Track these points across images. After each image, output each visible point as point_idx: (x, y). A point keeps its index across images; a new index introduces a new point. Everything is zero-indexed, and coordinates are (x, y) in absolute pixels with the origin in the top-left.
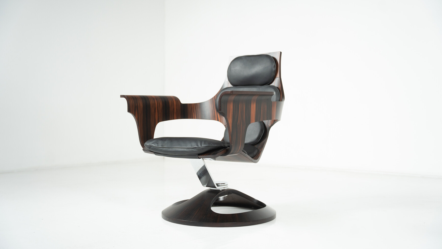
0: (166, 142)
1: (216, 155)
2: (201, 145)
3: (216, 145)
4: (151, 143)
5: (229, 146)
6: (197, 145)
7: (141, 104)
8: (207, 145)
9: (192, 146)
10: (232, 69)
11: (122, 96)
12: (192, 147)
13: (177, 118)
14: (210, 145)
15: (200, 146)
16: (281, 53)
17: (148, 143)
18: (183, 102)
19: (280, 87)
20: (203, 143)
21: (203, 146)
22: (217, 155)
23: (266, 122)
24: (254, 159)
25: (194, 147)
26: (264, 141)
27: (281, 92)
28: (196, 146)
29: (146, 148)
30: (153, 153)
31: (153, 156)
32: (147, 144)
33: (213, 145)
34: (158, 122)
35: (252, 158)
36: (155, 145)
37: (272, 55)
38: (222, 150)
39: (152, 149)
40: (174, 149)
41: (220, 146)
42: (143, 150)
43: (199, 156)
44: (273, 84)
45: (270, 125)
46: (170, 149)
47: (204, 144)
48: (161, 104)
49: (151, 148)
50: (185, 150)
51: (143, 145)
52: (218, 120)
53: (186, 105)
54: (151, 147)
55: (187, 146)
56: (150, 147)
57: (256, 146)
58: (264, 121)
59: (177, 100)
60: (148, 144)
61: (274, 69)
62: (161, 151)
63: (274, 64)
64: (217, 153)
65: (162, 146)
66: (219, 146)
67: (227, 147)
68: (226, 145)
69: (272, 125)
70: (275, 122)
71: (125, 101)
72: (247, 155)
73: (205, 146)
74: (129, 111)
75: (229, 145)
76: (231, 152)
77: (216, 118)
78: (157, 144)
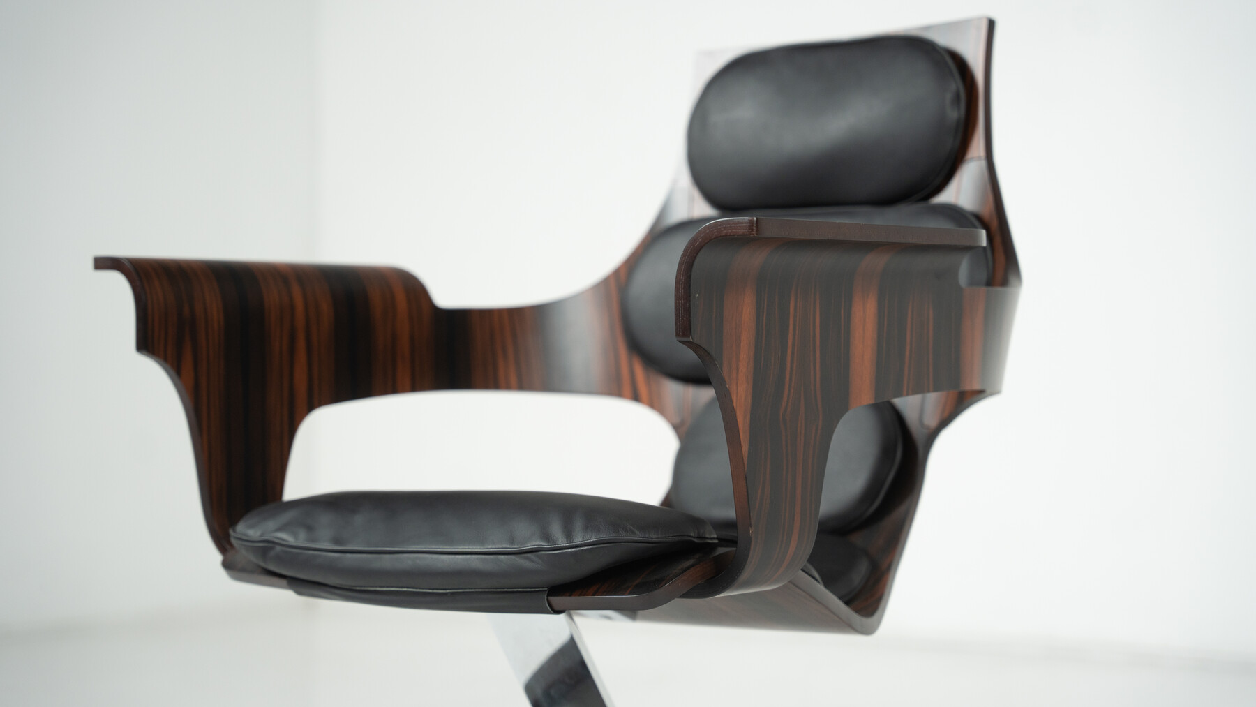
0: (359, 519)
1: (656, 592)
2: (569, 535)
3: (653, 536)
4: (271, 524)
5: (724, 542)
6: (547, 537)
7: (211, 305)
8: (602, 536)
9: (512, 542)
10: (718, 118)
11: (103, 263)
12: (516, 548)
13: (416, 385)
14: (623, 535)
15: (561, 540)
16: (991, 24)
17: (251, 527)
18: (446, 296)
19: (987, 211)
20: (578, 524)
21: (579, 539)
22: (659, 592)
23: (910, 405)
24: (858, 611)
25: (529, 546)
26: (902, 508)
27: (998, 240)
28: (539, 543)
29: (244, 555)
30: (284, 582)
31: (281, 597)
32: (249, 530)
33: (639, 536)
34: (311, 407)
35: (847, 603)
36: (295, 535)
37: (943, 40)
38: (691, 562)
39: (279, 559)
40: (407, 561)
41: (676, 539)
42: (227, 565)
43: (557, 601)
44: (947, 196)
45: (931, 421)
46: (386, 562)
47: (586, 528)
48: (326, 308)
49: (272, 553)
50: (475, 562)
51: (221, 538)
52: (636, 398)
53: (460, 320)
54: (272, 548)
55: (482, 542)
56: (265, 548)
57: (858, 539)
58: (898, 402)
59: (413, 289)
60: (254, 533)
61: (954, 114)
62: (332, 568)
63: (956, 84)
64: (659, 583)
65: (337, 541)
66: (671, 538)
67: (712, 547)
68: (712, 535)
69: (945, 422)
70: (961, 400)
71: (119, 288)
72: (821, 587)
73: (592, 538)
74: (146, 343)
75: (727, 533)
76: (746, 575)
77: (627, 388)
78: (310, 528)
